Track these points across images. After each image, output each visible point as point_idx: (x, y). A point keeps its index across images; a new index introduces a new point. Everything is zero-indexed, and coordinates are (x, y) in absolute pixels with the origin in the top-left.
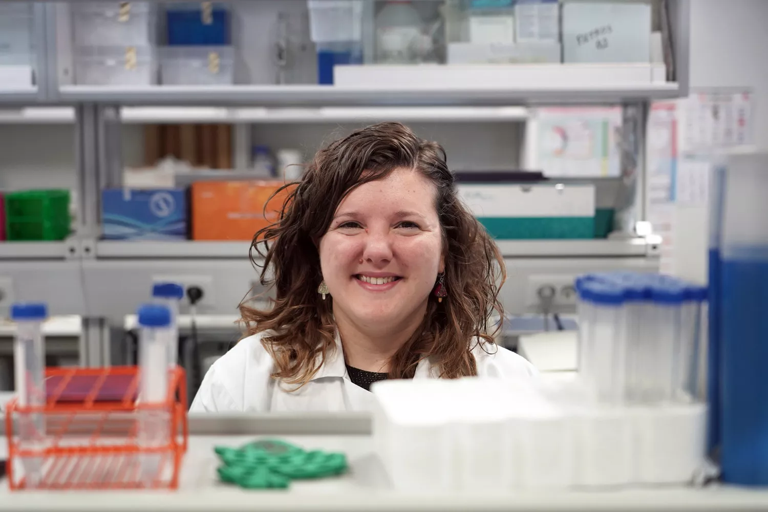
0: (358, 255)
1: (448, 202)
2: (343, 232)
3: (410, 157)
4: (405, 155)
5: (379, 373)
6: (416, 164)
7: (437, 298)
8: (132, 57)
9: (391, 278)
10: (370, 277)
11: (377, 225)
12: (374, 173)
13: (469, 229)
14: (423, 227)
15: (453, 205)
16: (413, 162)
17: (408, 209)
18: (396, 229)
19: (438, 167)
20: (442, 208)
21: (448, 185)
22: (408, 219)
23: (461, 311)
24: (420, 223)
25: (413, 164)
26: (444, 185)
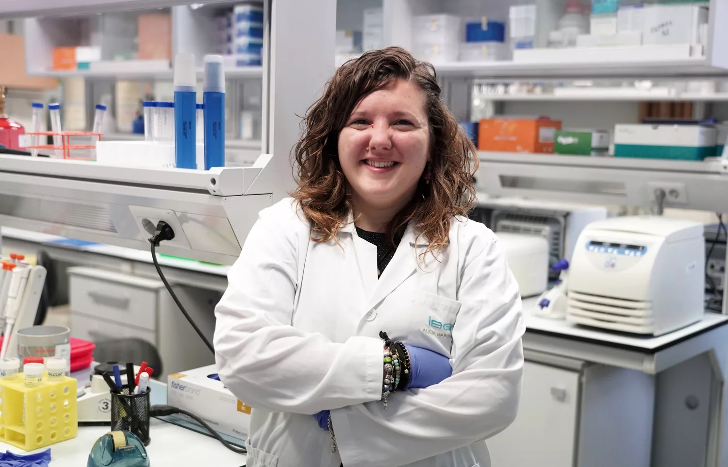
0: (365, 144)
1: (435, 107)
2: (355, 127)
3: (407, 70)
4: (403, 69)
5: (378, 233)
6: (411, 76)
7: (426, 181)
8: (436, 49)
9: (390, 162)
10: (374, 161)
11: (380, 123)
12: (380, 83)
13: (451, 128)
14: (415, 124)
15: (439, 110)
16: (409, 75)
17: (404, 110)
18: (395, 126)
19: (429, 80)
20: (430, 111)
21: (436, 95)
22: (403, 118)
23: (440, 188)
24: (413, 122)
25: (409, 77)
26: (433, 94)
